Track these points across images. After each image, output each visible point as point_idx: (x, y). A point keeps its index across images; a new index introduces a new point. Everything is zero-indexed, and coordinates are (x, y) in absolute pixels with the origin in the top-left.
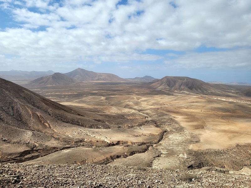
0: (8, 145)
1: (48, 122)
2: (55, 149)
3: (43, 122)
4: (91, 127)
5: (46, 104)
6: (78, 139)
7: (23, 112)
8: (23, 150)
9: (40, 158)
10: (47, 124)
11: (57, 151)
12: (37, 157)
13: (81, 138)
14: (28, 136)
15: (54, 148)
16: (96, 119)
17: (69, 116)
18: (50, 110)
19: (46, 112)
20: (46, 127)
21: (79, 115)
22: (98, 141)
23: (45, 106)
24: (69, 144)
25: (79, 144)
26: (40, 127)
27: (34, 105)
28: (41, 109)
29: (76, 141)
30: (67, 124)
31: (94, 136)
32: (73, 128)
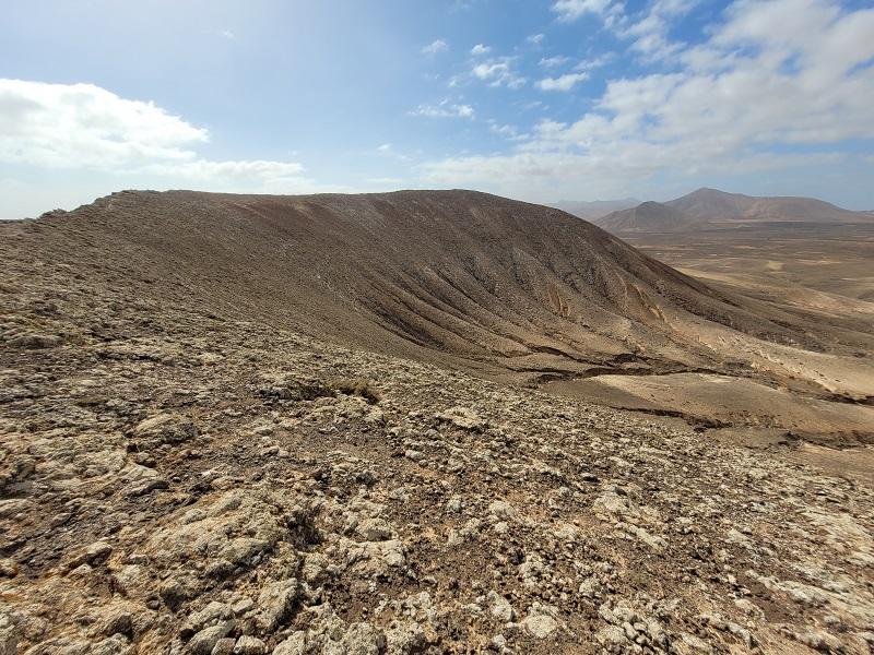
0: (593, 336)
1: (658, 307)
2: (680, 368)
3: (647, 305)
4: (762, 336)
5: (653, 270)
6: (733, 358)
7: (610, 282)
8: (619, 353)
9: (654, 376)
10: (655, 311)
11: (686, 371)
12: (649, 372)
13: (740, 357)
14: (623, 327)
15: (679, 364)
16: (775, 318)
17: (704, 301)
18: (660, 282)
19: (652, 285)
20: (653, 316)
21: (727, 302)
22: (792, 378)
23: (651, 273)
24: (712, 365)
25: (737, 371)
26: (642, 314)
27: (628, 269)
28: (641, 278)
29: (726, 360)
30: (701, 319)
31: (778, 361)
32: (717, 330)
